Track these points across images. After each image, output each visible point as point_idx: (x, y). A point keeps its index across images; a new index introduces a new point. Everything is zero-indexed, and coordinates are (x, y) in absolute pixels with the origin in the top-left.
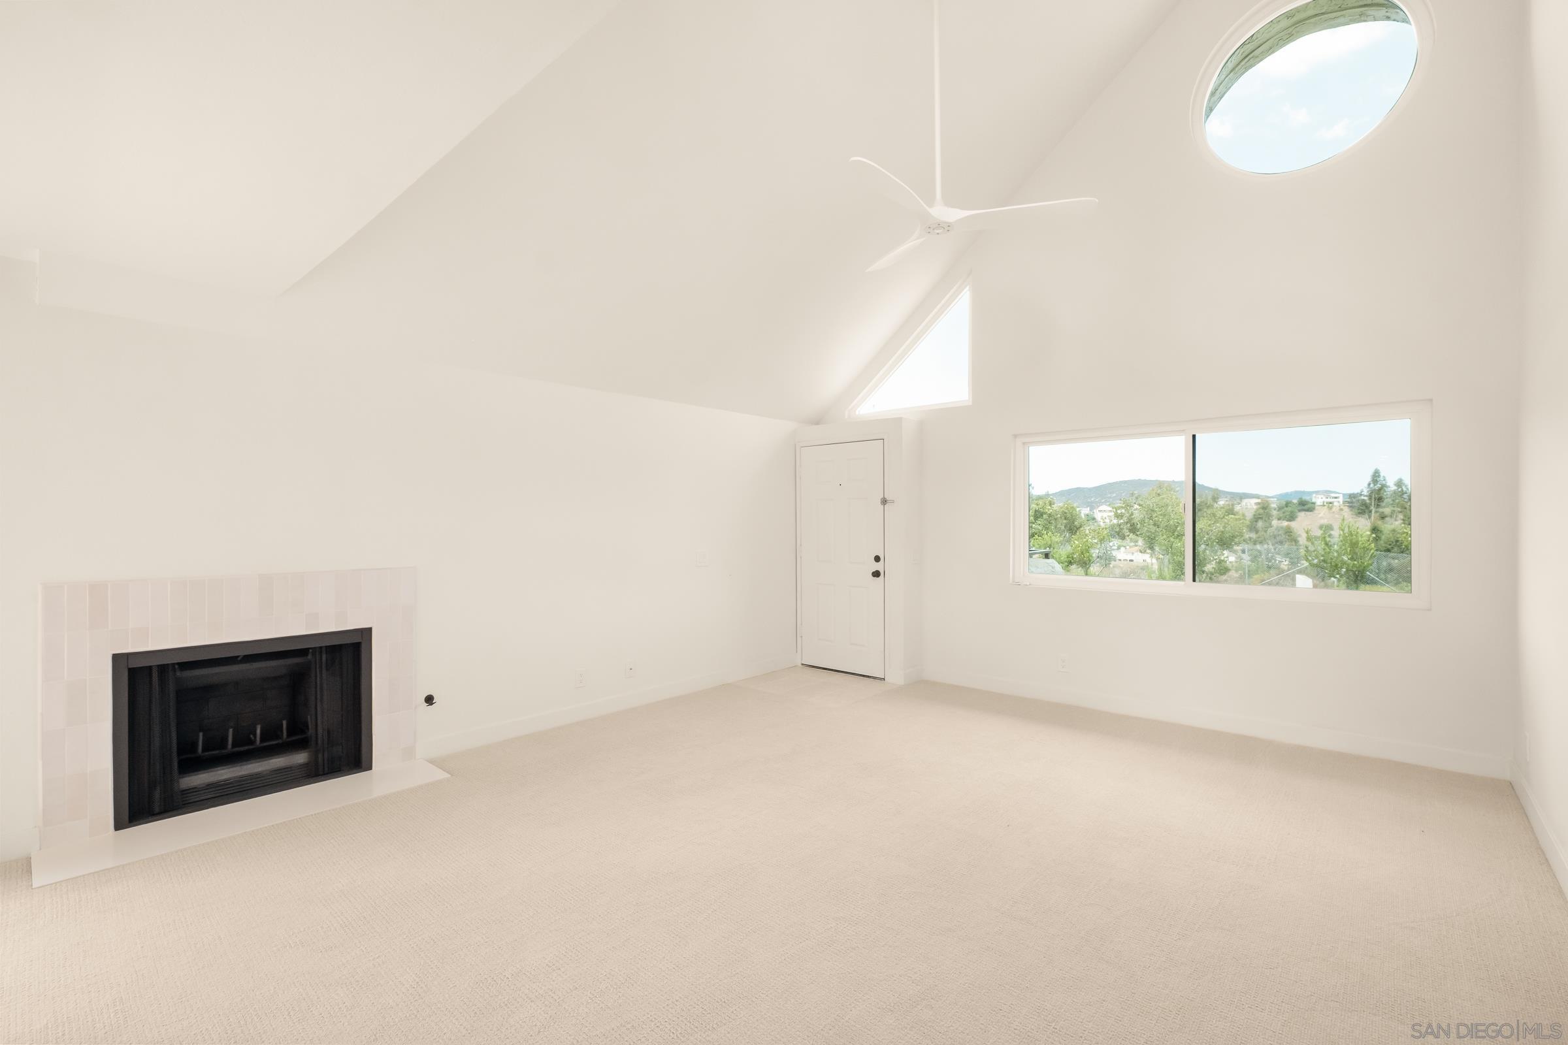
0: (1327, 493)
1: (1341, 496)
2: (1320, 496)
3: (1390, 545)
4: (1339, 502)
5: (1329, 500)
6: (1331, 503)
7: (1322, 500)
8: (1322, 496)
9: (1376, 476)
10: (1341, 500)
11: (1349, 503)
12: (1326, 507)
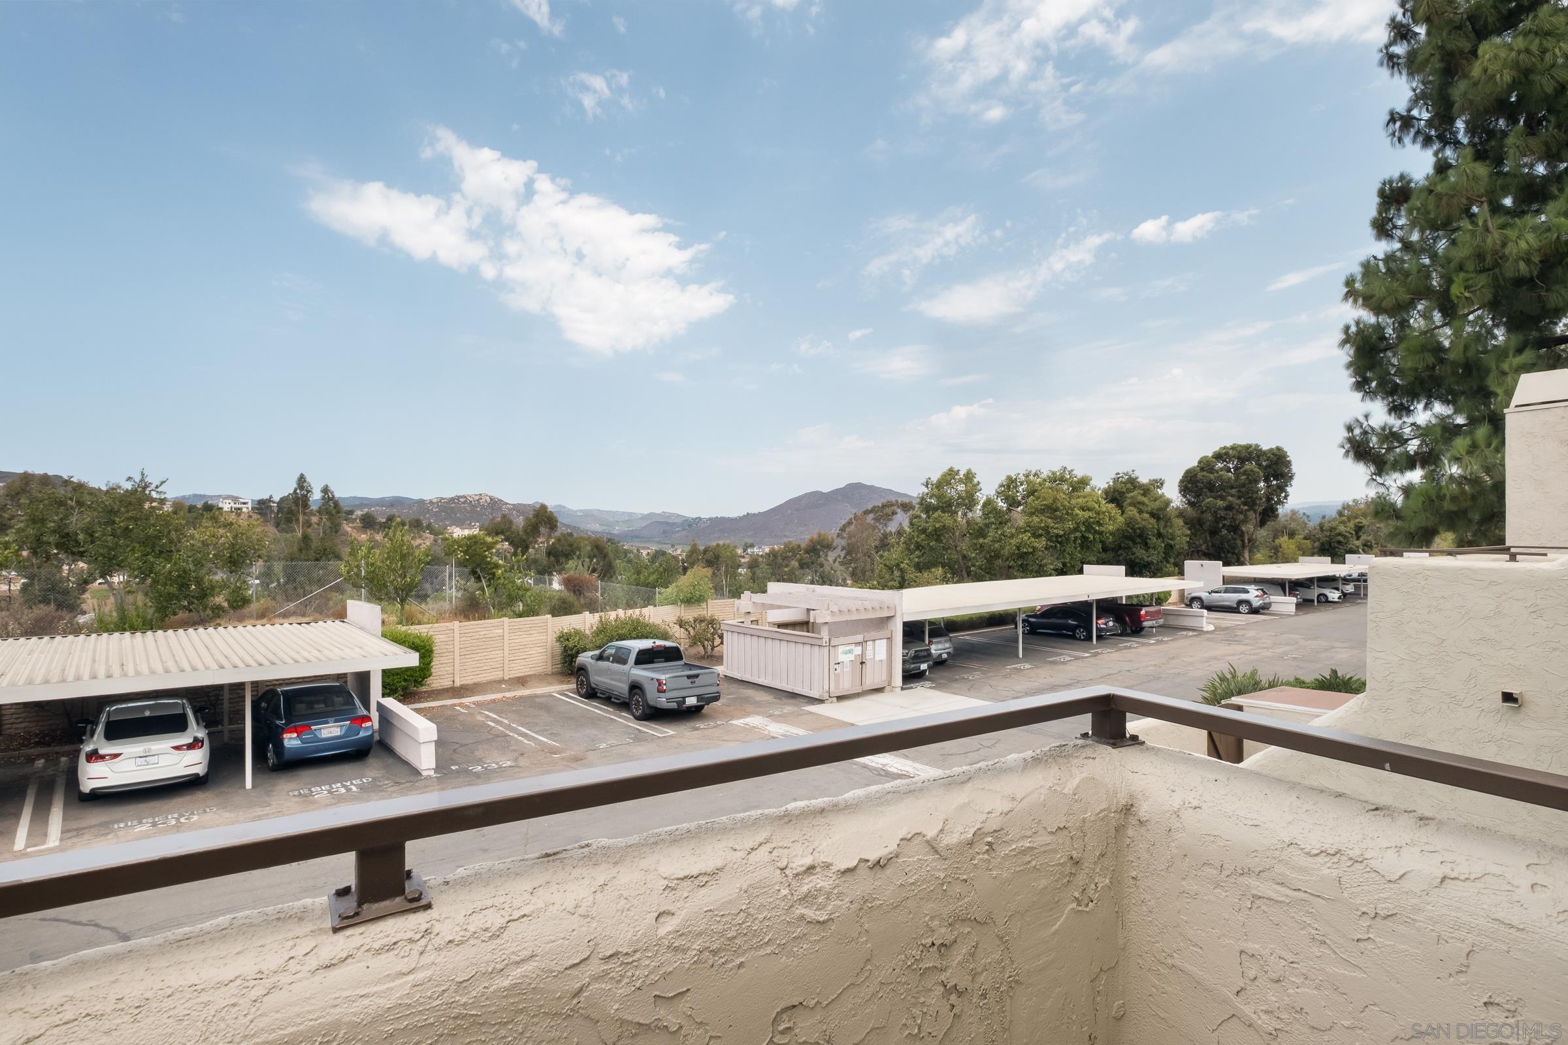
0: (235, 499)
1: (250, 502)
2: (228, 501)
3: (319, 554)
4: (247, 508)
5: (237, 506)
6: (239, 509)
7: (230, 506)
8: (230, 501)
9: (302, 480)
10: (250, 505)
11: (258, 509)
12: (234, 514)
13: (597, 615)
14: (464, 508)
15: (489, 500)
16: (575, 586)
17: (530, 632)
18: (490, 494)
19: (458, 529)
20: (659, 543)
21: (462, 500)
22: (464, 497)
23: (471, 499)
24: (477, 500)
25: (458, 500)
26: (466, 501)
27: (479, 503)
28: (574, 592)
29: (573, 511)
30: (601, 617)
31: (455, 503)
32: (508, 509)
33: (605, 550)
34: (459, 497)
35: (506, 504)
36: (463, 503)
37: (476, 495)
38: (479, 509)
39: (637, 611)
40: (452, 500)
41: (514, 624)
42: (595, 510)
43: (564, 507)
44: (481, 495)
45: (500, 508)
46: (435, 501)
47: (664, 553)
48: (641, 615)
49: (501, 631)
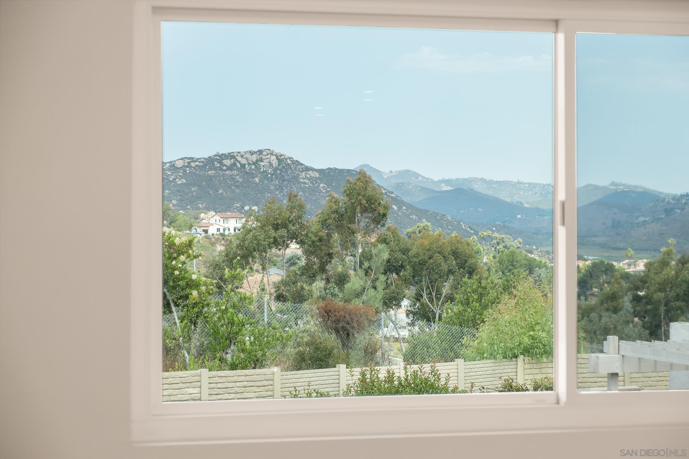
13: (357, 371)
14: (232, 178)
15: (275, 162)
16: (338, 321)
17: (245, 395)
18: (277, 151)
19: (217, 218)
20: (603, 246)
21: (227, 162)
22: (231, 156)
23: (244, 161)
24: (255, 163)
25: (220, 162)
26: (234, 164)
27: (258, 168)
28: (337, 331)
29: (433, 181)
30: (363, 374)
31: (215, 169)
32: (311, 179)
33: (471, 261)
34: (222, 157)
35: (308, 169)
36: (230, 168)
37: (252, 153)
38: (257, 180)
39: (427, 368)
40: (210, 161)
41: (217, 380)
42: (476, 180)
43: (417, 175)
44: (260, 152)
45: (296, 178)
46: (179, 164)
47: (609, 269)
48: (433, 372)
49: (197, 390)
